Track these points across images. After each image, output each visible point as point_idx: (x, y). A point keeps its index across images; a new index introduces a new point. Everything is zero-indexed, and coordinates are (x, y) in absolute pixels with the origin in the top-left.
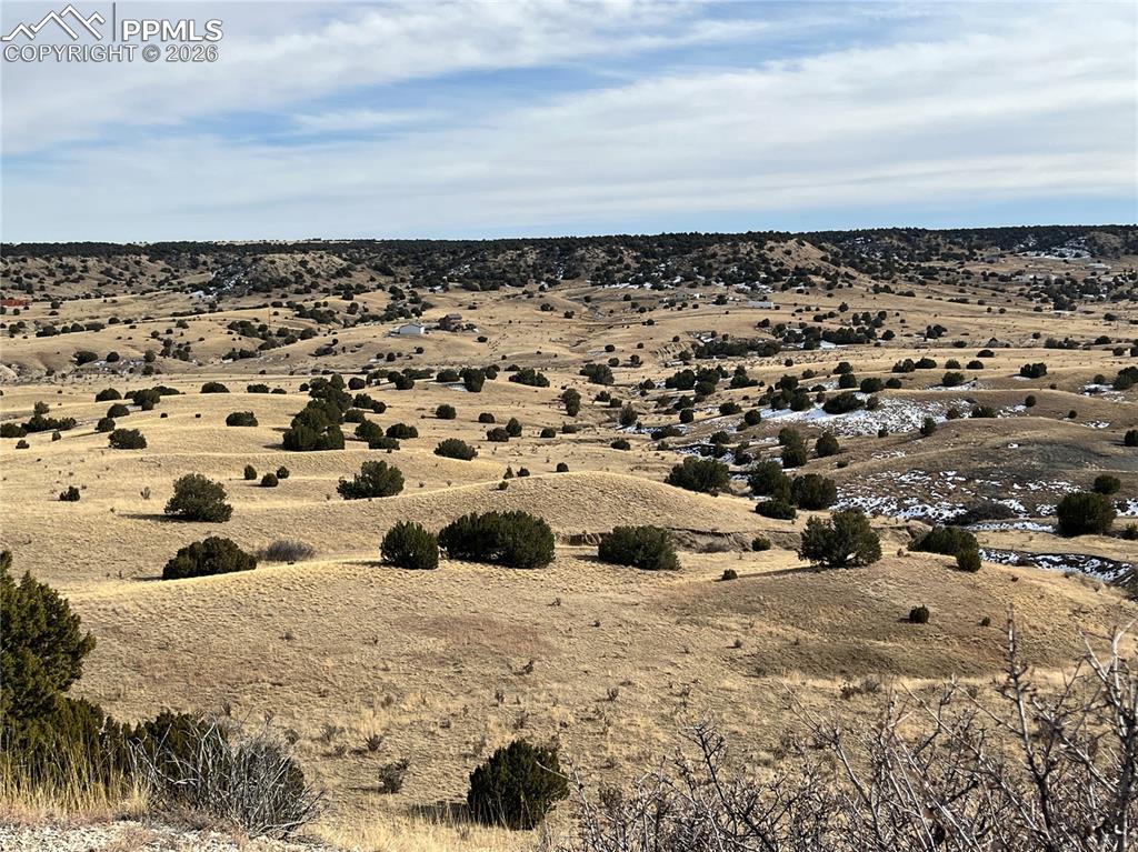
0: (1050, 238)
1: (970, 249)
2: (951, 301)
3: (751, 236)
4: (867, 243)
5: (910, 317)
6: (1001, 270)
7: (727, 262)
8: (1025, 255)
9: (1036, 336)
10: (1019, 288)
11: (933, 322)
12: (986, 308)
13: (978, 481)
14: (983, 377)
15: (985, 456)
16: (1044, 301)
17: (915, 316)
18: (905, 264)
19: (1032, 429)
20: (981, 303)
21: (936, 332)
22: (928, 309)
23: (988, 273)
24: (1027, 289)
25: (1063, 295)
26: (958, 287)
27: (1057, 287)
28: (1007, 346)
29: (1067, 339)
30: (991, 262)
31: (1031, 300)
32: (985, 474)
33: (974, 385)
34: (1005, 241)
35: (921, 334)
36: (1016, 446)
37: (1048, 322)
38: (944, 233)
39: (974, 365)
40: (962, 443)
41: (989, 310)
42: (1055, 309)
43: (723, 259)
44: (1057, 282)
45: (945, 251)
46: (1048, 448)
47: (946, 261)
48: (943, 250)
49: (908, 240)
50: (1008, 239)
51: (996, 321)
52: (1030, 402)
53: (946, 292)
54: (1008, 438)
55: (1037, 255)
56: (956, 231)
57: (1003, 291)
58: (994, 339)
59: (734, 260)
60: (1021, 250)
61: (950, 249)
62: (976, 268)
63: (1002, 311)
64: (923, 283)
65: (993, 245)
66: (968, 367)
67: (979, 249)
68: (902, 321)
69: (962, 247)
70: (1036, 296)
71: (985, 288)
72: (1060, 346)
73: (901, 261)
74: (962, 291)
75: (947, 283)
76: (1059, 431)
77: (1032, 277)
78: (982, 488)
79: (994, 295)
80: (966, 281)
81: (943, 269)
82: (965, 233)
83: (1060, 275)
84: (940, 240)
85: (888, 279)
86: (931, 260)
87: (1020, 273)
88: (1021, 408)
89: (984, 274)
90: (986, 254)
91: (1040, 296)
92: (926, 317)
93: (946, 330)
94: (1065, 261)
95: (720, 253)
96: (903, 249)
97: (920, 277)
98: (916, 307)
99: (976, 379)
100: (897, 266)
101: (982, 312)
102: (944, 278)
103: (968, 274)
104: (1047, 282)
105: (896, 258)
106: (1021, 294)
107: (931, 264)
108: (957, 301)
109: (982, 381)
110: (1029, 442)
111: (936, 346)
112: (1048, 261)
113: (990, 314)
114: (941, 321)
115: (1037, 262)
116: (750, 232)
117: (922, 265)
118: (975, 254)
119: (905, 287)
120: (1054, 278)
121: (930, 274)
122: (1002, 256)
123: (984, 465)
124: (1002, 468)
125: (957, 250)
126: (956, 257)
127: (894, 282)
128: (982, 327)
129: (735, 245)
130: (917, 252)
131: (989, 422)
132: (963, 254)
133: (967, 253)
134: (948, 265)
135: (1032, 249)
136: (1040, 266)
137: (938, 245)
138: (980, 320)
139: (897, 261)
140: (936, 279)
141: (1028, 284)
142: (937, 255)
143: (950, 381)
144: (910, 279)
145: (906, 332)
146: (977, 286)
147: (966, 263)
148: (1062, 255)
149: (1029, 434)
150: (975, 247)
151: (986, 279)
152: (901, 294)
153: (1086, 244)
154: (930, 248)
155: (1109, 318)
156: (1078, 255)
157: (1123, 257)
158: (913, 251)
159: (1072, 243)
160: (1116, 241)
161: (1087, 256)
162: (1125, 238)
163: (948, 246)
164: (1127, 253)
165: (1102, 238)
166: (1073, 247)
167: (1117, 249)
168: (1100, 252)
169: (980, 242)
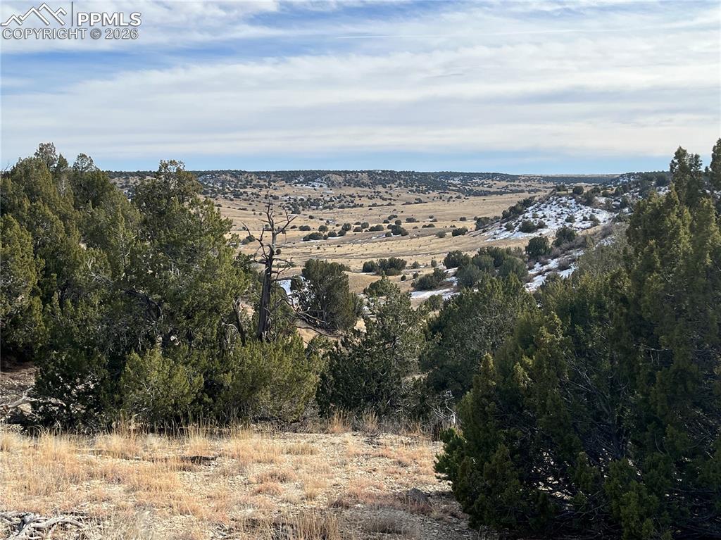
0: (310, 177)
1: (269, 182)
2: (240, 209)
3: (138, 174)
4: (213, 178)
6: (277, 194)
7: (122, 187)
8: (296, 186)
10: (280, 203)
16: (289, 209)
20: (253, 210)
24: (284, 203)
25: (299, 207)
26: (249, 202)
27: (299, 202)
30: (276, 189)
31: (283, 209)
34: (288, 178)
38: (257, 174)
42: (292, 213)
43: (121, 185)
44: (301, 200)
47: (254, 188)
48: (254, 182)
49: (236, 177)
50: (291, 177)
53: (241, 204)
55: (302, 186)
56: (263, 172)
59: (126, 186)
60: (295, 183)
61: (258, 182)
64: (231, 200)
65: (281, 180)
67: (274, 182)
69: (265, 181)
71: (262, 202)
74: (249, 204)
75: (245, 200)
77: (290, 197)
80: (255, 199)
82: (268, 174)
83: (305, 196)
84: (253, 177)
85: (214, 197)
86: (246, 188)
87: (286, 195)
89: (267, 195)
90: (276, 185)
91: (288, 207)
94: (314, 189)
95: (118, 182)
96: (232, 181)
100: (226, 190)
101: (250, 214)
103: (259, 195)
104: (296, 200)
105: (228, 186)
106: (279, 206)
108: (243, 209)
112: (305, 189)
115: (300, 189)
116: (139, 172)
117: (240, 190)
118: (271, 185)
120: (300, 197)
121: (239, 195)
122: (284, 186)
125: (262, 183)
126: (261, 187)
129: (127, 178)
130: (240, 183)
133: (267, 184)
135: (300, 183)
136: (301, 191)
137: (252, 179)
140: (240, 198)
141: (286, 201)
142: (250, 185)
144: (226, 198)
148: (313, 186)
150: (272, 181)
153: (325, 180)
154: (247, 181)
155: (311, 217)
156: (321, 186)
157: (343, 187)
158: (238, 183)
159: (319, 180)
160: (340, 179)
161: (325, 186)
162: (346, 177)
163: (257, 180)
164: (345, 185)
165: (334, 177)
166: (319, 182)
167: (340, 183)
168: (332, 185)
169: (275, 178)
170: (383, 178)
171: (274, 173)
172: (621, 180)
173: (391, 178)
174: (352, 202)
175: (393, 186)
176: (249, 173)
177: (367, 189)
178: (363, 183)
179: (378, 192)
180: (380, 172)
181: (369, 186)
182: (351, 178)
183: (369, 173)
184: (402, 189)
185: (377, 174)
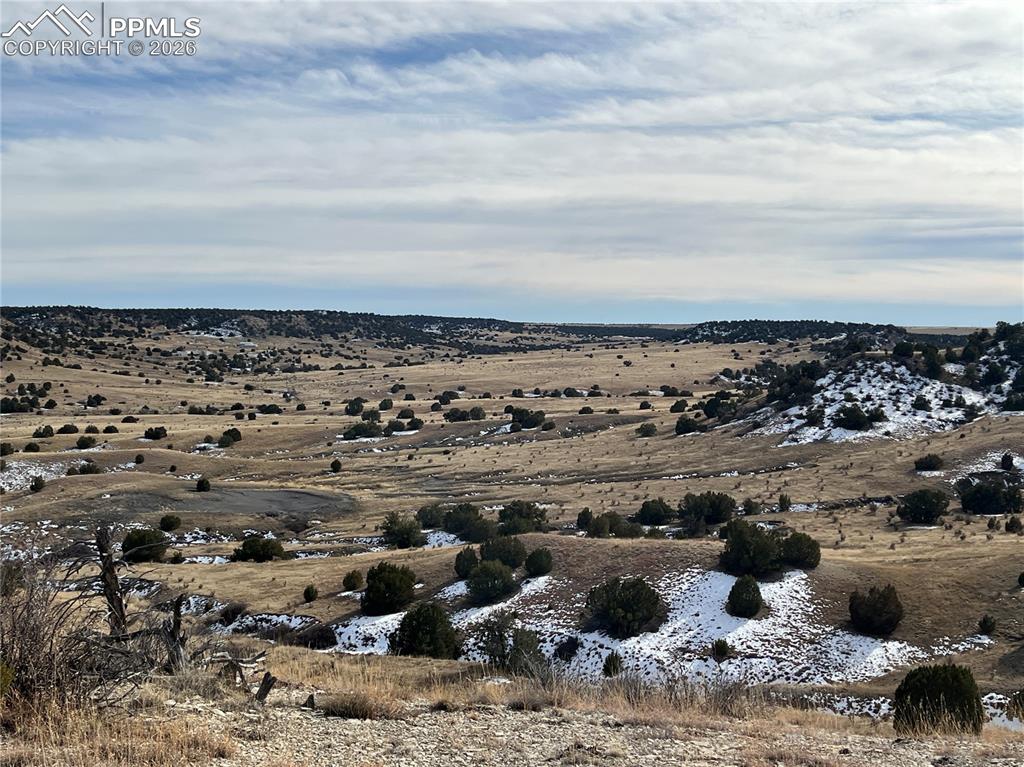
0: (209, 319)
1: (139, 327)
2: (115, 373)
4: (42, 319)
5: (74, 388)
6: (163, 346)
8: (188, 333)
9: (184, 404)
10: (177, 362)
11: (94, 392)
12: (144, 379)
13: (68, 527)
14: (113, 440)
15: (79, 506)
16: (199, 373)
17: (78, 386)
18: (79, 339)
19: (125, 481)
20: (141, 375)
21: (95, 401)
22: (92, 380)
23: (152, 348)
24: (185, 363)
25: (213, 368)
26: (124, 360)
27: (210, 361)
28: (156, 412)
29: (208, 406)
30: (156, 339)
31: (187, 372)
32: (75, 521)
33: (104, 447)
34: (171, 320)
35: (82, 403)
36: (108, 496)
37: (197, 392)
38: (117, 312)
39: (110, 430)
40: (65, 496)
41: (147, 381)
42: (206, 380)
44: (211, 357)
45: (117, 328)
46: (135, 496)
47: (117, 337)
48: (115, 327)
49: (83, 318)
50: (174, 318)
51: (151, 391)
52: (139, 459)
53: (113, 365)
54: (102, 491)
55: (198, 334)
56: (128, 310)
57: (164, 364)
58: (146, 407)
60: (185, 329)
61: (121, 327)
62: (141, 344)
63: (158, 382)
64: (91, 357)
65: (160, 324)
66: (105, 432)
67: (148, 327)
68: (66, 391)
69: (132, 325)
70: (192, 369)
71: (148, 361)
72: (201, 412)
73: (75, 336)
74: (126, 364)
75: (114, 357)
76: (149, 482)
77: (189, 352)
78: (70, 533)
79: (155, 368)
80: (131, 355)
81: (111, 344)
82: (135, 313)
83: (215, 351)
84: (111, 318)
85: (58, 352)
86: (102, 336)
87: (181, 349)
88: (131, 465)
89: (148, 349)
90: (153, 331)
91: (195, 369)
92: (89, 387)
93: (104, 399)
94: (221, 339)
96: (77, 325)
97: (90, 352)
98: (81, 377)
99: (106, 442)
100: (70, 340)
101: (141, 383)
102: (112, 352)
103: (134, 350)
104: (202, 358)
105: (70, 333)
106: (179, 368)
107: (103, 340)
108: (120, 373)
109: (111, 443)
110: (120, 493)
111: (94, 413)
112: (207, 339)
113: (148, 385)
114: (101, 392)
115: (197, 340)
117: (95, 340)
118: (144, 331)
119: (73, 359)
120: (208, 353)
121: (99, 349)
122: (167, 334)
123: (76, 513)
124: (91, 516)
125: (127, 328)
126: (126, 333)
127: (64, 356)
128: (138, 396)
130: (90, 328)
131: (93, 478)
132: (133, 331)
133: (137, 330)
134: (118, 341)
135: (194, 329)
136: (200, 343)
137: (110, 322)
138: (137, 390)
139: (71, 336)
140: (104, 353)
141: (186, 359)
142: (109, 331)
143: (84, 444)
144: (80, 353)
145: (69, 401)
146: (141, 360)
147: (135, 339)
148: (218, 334)
149: (121, 486)
150: (144, 326)
151: (149, 354)
152: (68, 367)
153: (238, 325)
154: (102, 325)
155: (249, 388)
156: (231, 335)
157: (268, 337)
158: (87, 327)
159: (227, 324)
160: (263, 323)
161: (239, 335)
162: (271, 321)
163: (119, 324)
164: (271, 334)
165: (252, 321)
166: (227, 328)
167: (263, 330)
168: (249, 333)
169: (149, 321)
170: (331, 323)
171: (146, 311)
172: (701, 332)
173: (344, 325)
174: (299, 361)
175: (349, 336)
176: (104, 311)
177: (307, 340)
178: (300, 331)
179: (327, 345)
180: (325, 313)
181: (310, 335)
182: (280, 323)
183: (308, 314)
184: (364, 341)
185: (321, 316)
